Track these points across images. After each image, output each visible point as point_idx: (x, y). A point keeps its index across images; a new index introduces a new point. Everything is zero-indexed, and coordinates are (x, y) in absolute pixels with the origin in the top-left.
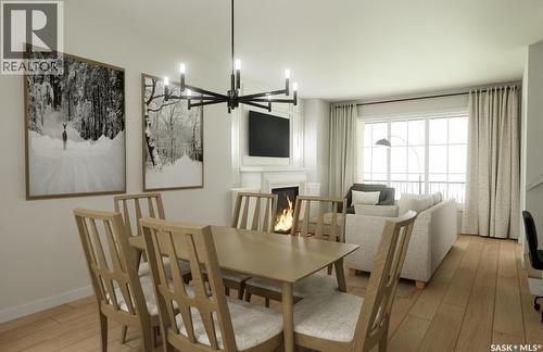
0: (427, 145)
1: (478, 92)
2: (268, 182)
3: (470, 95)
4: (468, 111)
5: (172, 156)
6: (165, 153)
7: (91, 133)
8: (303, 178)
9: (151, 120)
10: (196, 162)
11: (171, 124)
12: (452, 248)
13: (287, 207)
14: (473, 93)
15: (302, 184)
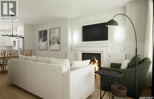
5: (54, 43)
6: (52, 43)
7: (44, 41)
9: (50, 37)
10: (58, 44)
11: (54, 37)
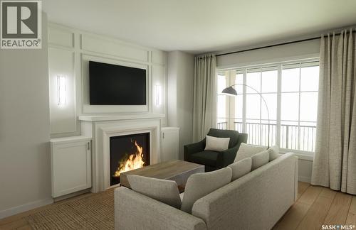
0: (279, 93)
1: (331, 36)
2: (101, 131)
3: (322, 40)
4: (319, 57)
8: (156, 124)
12: (291, 207)
13: (135, 152)
14: (326, 37)
15: (154, 130)
